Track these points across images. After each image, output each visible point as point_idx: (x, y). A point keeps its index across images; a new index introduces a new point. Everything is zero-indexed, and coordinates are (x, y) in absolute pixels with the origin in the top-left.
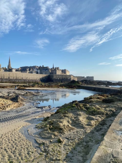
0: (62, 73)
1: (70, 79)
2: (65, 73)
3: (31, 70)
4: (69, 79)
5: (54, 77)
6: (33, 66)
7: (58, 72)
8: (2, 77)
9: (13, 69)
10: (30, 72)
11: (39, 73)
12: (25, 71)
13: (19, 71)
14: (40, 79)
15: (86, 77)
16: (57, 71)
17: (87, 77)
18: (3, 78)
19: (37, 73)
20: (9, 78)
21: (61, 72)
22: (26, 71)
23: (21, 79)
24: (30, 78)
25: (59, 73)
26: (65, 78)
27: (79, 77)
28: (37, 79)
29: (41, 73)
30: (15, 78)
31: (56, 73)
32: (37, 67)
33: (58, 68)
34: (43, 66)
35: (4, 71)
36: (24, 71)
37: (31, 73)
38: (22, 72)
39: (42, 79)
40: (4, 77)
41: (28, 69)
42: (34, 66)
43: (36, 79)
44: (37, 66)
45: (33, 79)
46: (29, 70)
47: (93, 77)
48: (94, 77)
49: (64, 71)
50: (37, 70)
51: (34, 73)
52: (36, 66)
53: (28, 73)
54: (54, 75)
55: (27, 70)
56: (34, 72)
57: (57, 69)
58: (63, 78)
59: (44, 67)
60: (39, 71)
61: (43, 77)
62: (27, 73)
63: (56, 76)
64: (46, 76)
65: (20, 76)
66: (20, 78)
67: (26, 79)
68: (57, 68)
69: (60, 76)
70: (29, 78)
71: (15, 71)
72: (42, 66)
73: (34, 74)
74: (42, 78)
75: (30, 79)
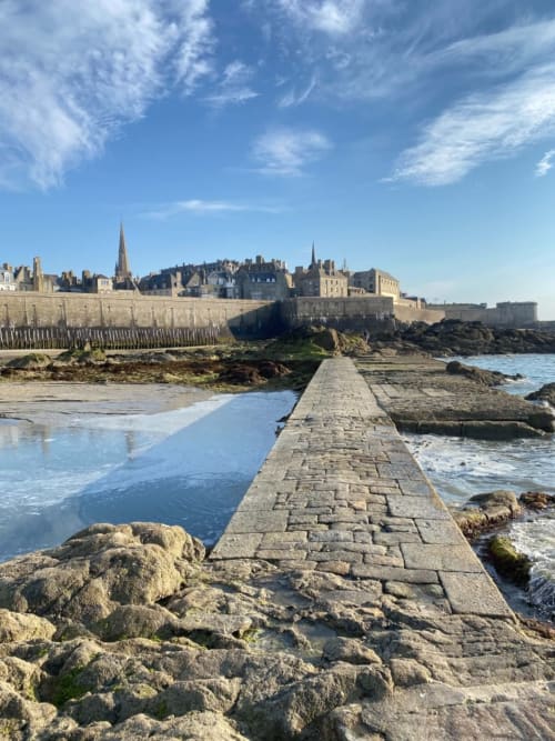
0: (349, 291)
1: (386, 318)
2: (371, 289)
3: (194, 281)
4: (382, 318)
5: (300, 308)
6: (215, 261)
7: (330, 286)
8: (25, 319)
9: (99, 281)
10: (189, 290)
11: (230, 293)
12: (164, 285)
13: (132, 288)
14: (229, 322)
15: (495, 306)
16: (322, 279)
17: (499, 305)
18: (29, 323)
19: (223, 294)
20: (62, 322)
21: (343, 282)
22: (169, 286)
23: (127, 324)
24: (176, 321)
25: (332, 288)
26: (358, 316)
27: (454, 305)
28: (211, 324)
29: (243, 295)
30: (94, 322)
31: (317, 293)
32: (235, 263)
33: (328, 265)
34: (258, 258)
35: (60, 291)
36: (159, 287)
37: (195, 293)
38: (143, 294)
39: (236, 324)
40: (35, 320)
41: (179, 274)
42: (219, 262)
43: (206, 322)
44: (233, 262)
45: (192, 323)
46: (184, 283)
47: (531, 306)
48: (538, 307)
49: (365, 280)
50: (221, 281)
51: (209, 292)
52: (230, 259)
53: (179, 295)
54: (299, 302)
55: (173, 280)
56: (204, 288)
57: (322, 271)
58: (351, 316)
59: (264, 264)
60: (230, 284)
61: (244, 312)
62: (169, 294)
63: (311, 304)
64: (258, 306)
65: (120, 310)
66: (118, 322)
67: (155, 324)
68: (324, 267)
69: (332, 307)
70: (168, 322)
71: (111, 288)
72: (254, 261)
73: (205, 298)
74: (242, 316)
75: (176, 324)
